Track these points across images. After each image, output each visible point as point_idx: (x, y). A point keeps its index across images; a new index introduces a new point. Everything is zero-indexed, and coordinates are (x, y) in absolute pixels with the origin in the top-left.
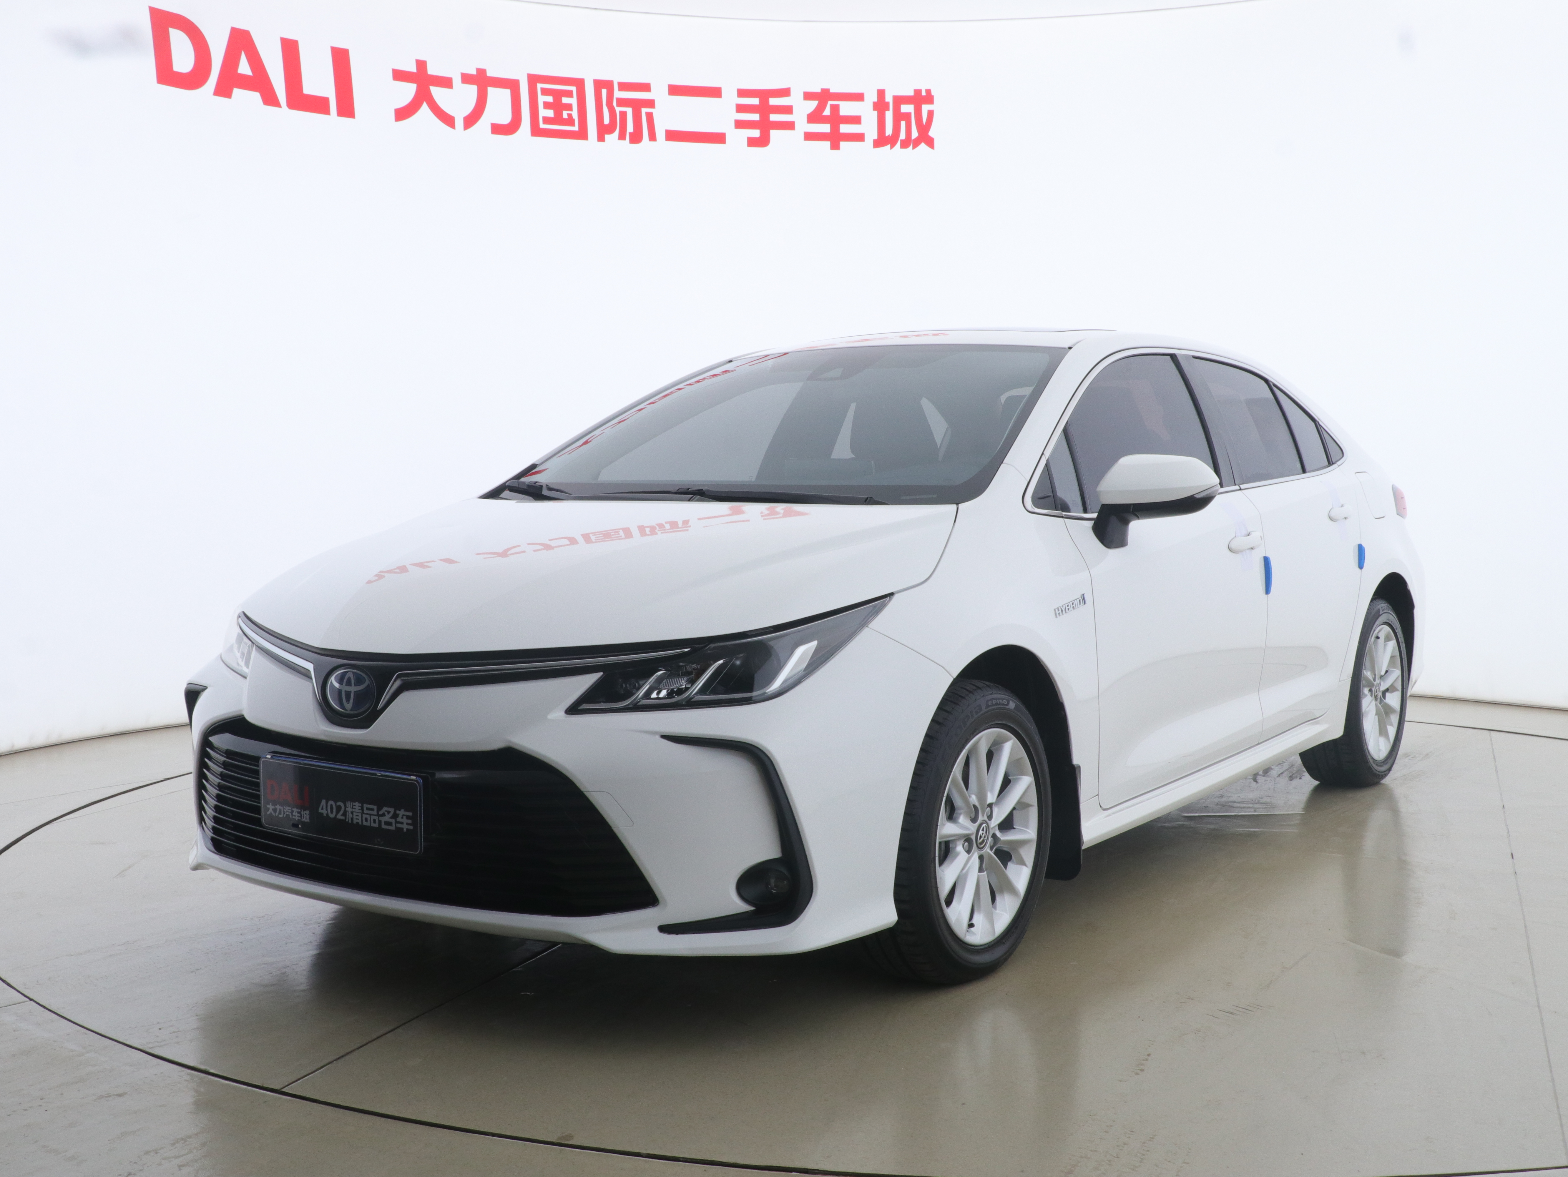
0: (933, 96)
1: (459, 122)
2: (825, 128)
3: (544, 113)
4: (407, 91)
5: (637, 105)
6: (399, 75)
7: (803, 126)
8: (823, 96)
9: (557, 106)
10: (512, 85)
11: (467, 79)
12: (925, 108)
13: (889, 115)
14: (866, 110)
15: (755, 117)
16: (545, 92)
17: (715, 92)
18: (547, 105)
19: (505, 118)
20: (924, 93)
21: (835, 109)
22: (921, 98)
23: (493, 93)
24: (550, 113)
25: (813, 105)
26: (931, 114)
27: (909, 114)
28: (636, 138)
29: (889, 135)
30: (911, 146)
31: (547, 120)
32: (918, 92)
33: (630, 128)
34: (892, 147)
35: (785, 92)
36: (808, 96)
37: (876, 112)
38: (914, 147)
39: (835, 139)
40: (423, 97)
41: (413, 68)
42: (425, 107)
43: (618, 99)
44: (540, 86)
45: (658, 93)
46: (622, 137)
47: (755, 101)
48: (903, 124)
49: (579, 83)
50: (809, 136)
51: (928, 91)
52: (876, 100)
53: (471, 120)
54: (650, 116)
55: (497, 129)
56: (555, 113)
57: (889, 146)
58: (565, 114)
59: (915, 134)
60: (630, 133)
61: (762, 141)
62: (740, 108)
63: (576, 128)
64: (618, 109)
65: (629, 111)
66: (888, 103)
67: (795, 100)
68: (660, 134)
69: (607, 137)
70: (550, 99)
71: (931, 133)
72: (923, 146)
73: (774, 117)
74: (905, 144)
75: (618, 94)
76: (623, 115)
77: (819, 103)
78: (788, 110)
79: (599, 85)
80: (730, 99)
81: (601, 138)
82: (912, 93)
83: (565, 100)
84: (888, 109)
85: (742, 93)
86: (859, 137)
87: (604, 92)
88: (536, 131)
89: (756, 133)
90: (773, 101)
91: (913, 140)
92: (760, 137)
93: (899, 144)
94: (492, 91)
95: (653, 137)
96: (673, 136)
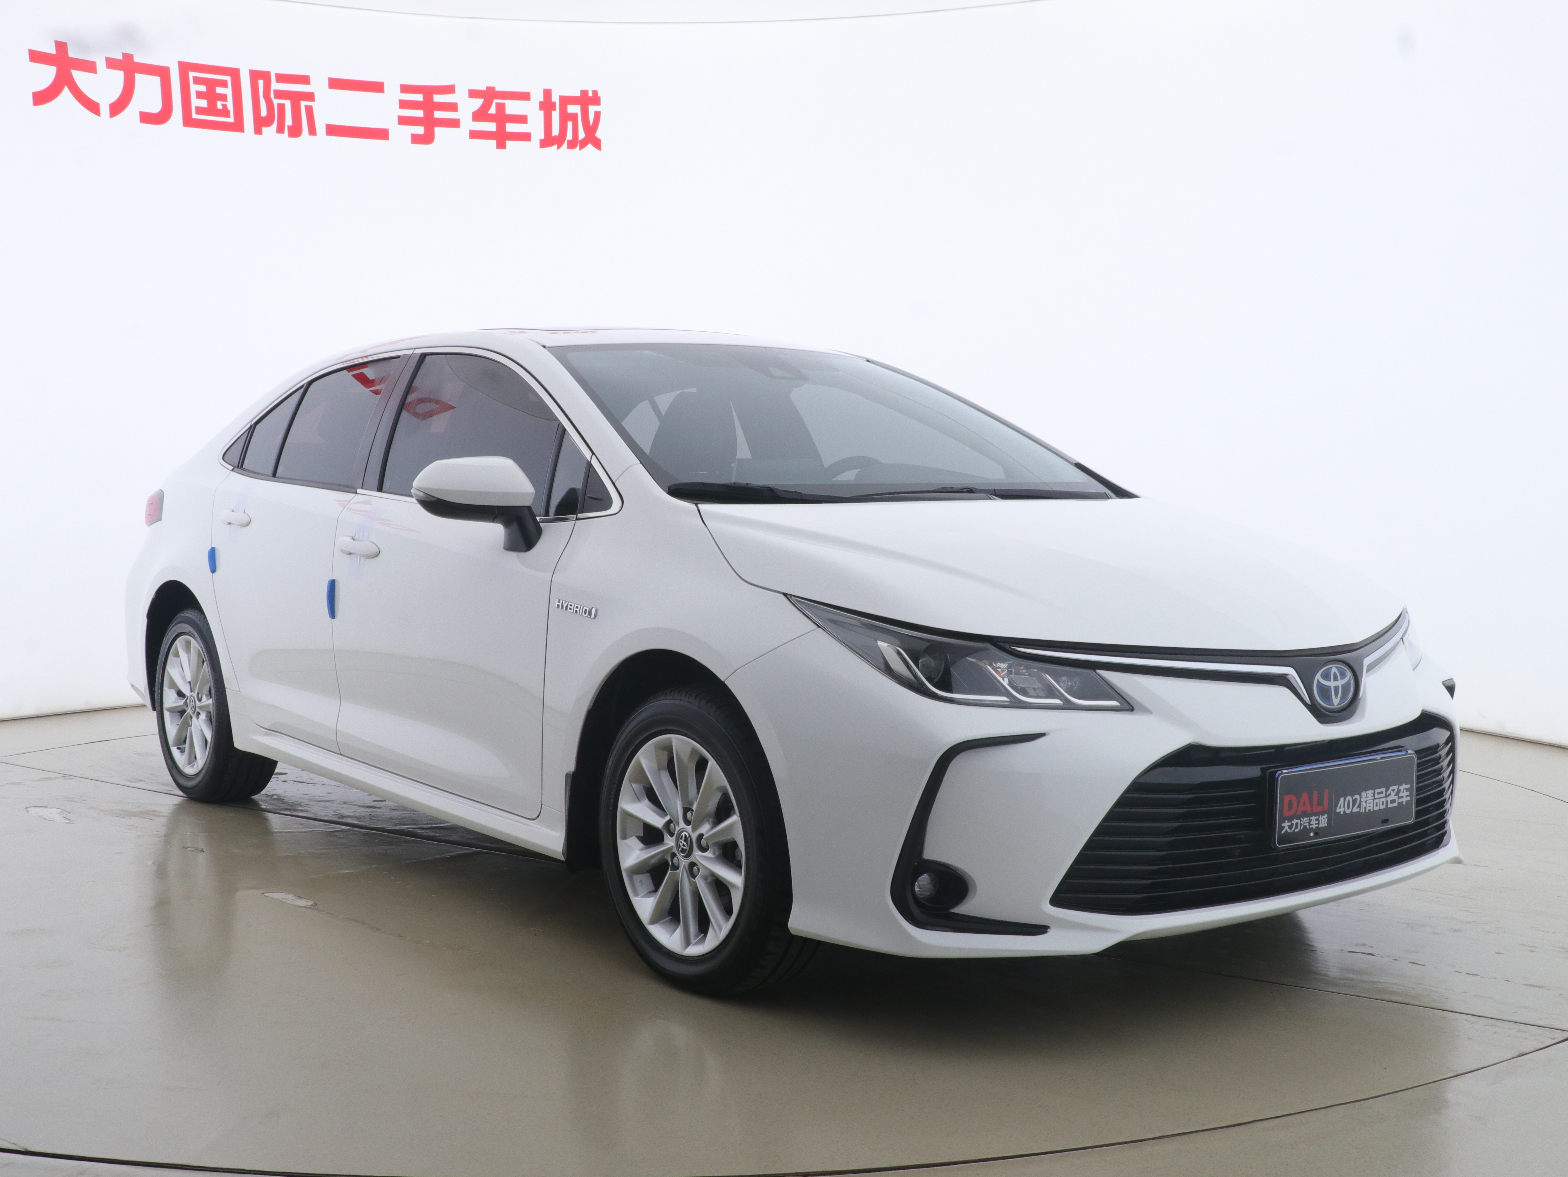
0: (599, 98)
1: (105, 110)
2: (491, 127)
3: (197, 103)
4: (47, 75)
5: (296, 98)
6: (36, 57)
7: (468, 124)
8: (489, 94)
9: (211, 96)
10: (163, 73)
11: (112, 64)
12: (592, 109)
13: (556, 115)
14: (532, 109)
15: (419, 113)
16: (197, 81)
17: (377, 87)
18: (200, 95)
19: (155, 107)
20: (590, 94)
21: (501, 107)
22: (588, 99)
23: (140, 79)
24: (203, 103)
25: (478, 103)
26: (597, 115)
27: (576, 115)
28: (295, 131)
29: (556, 135)
30: (578, 147)
31: (199, 110)
32: (584, 93)
33: (289, 121)
34: (559, 148)
35: (450, 89)
36: (473, 94)
37: (542, 112)
38: (581, 148)
39: (501, 138)
40: (63, 81)
41: (52, 50)
42: (66, 91)
43: (276, 92)
44: (192, 74)
45: (318, 86)
46: (280, 130)
47: (419, 97)
48: (570, 124)
49: (235, 73)
50: (474, 135)
51: (595, 93)
52: (542, 100)
53: (117, 108)
54: (309, 110)
55: (146, 118)
56: (208, 103)
57: (556, 146)
58: (219, 104)
59: (582, 135)
60: (289, 127)
61: (427, 139)
62: (404, 104)
63: (231, 119)
64: (276, 102)
65: (288, 103)
66: (554, 103)
67: (460, 97)
68: (321, 128)
69: (264, 129)
70: (203, 88)
71: (598, 134)
72: (590, 147)
73: (438, 114)
74: (572, 145)
75: (275, 86)
76: (282, 107)
77: (484, 100)
78: (453, 107)
79: (255, 75)
80: (393, 95)
81: (258, 131)
82: (578, 94)
83: (219, 90)
84: (555, 110)
85: (405, 89)
86: (526, 137)
87: (261, 83)
88: (189, 121)
89: (420, 130)
90: (438, 98)
91: (580, 141)
92: (424, 134)
93: (565, 144)
94: (140, 78)
95: (312, 131)
96: (333, 130)
